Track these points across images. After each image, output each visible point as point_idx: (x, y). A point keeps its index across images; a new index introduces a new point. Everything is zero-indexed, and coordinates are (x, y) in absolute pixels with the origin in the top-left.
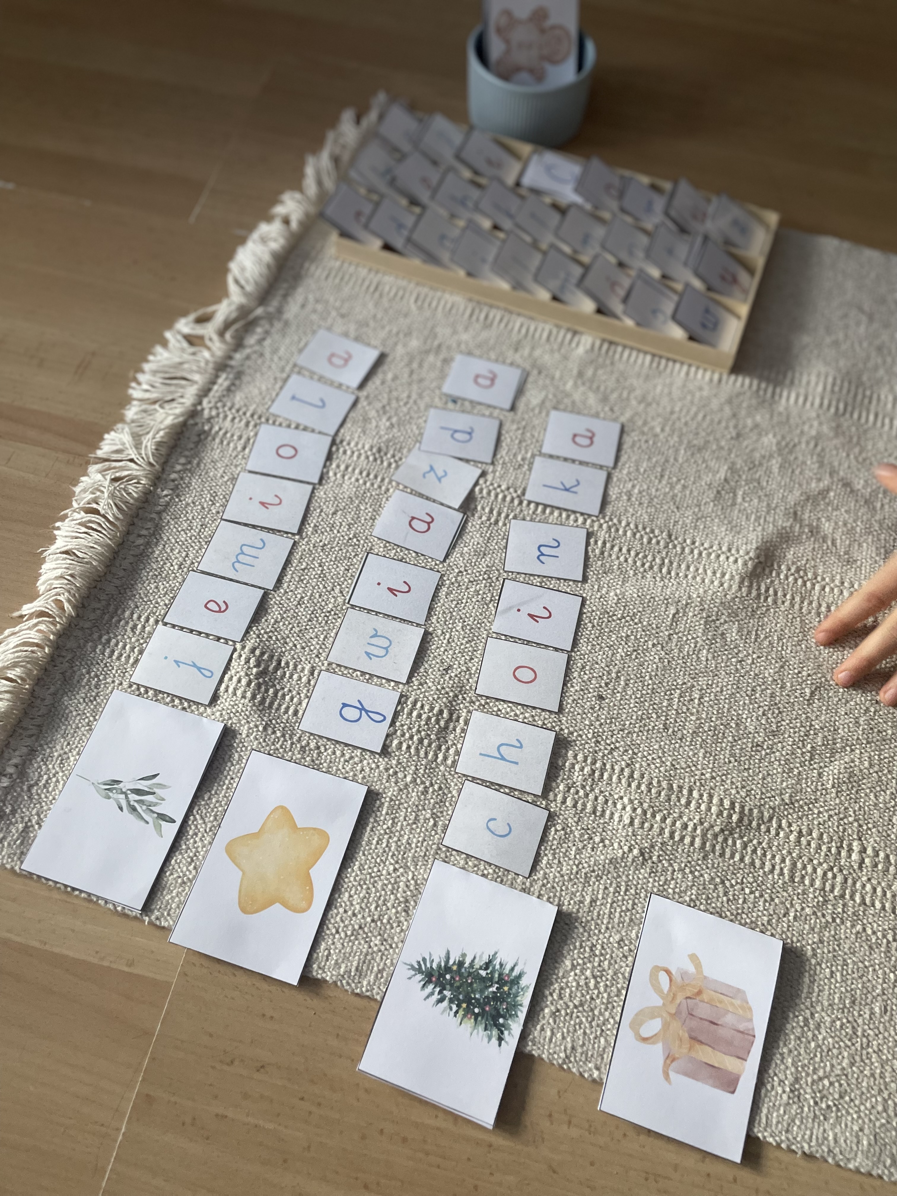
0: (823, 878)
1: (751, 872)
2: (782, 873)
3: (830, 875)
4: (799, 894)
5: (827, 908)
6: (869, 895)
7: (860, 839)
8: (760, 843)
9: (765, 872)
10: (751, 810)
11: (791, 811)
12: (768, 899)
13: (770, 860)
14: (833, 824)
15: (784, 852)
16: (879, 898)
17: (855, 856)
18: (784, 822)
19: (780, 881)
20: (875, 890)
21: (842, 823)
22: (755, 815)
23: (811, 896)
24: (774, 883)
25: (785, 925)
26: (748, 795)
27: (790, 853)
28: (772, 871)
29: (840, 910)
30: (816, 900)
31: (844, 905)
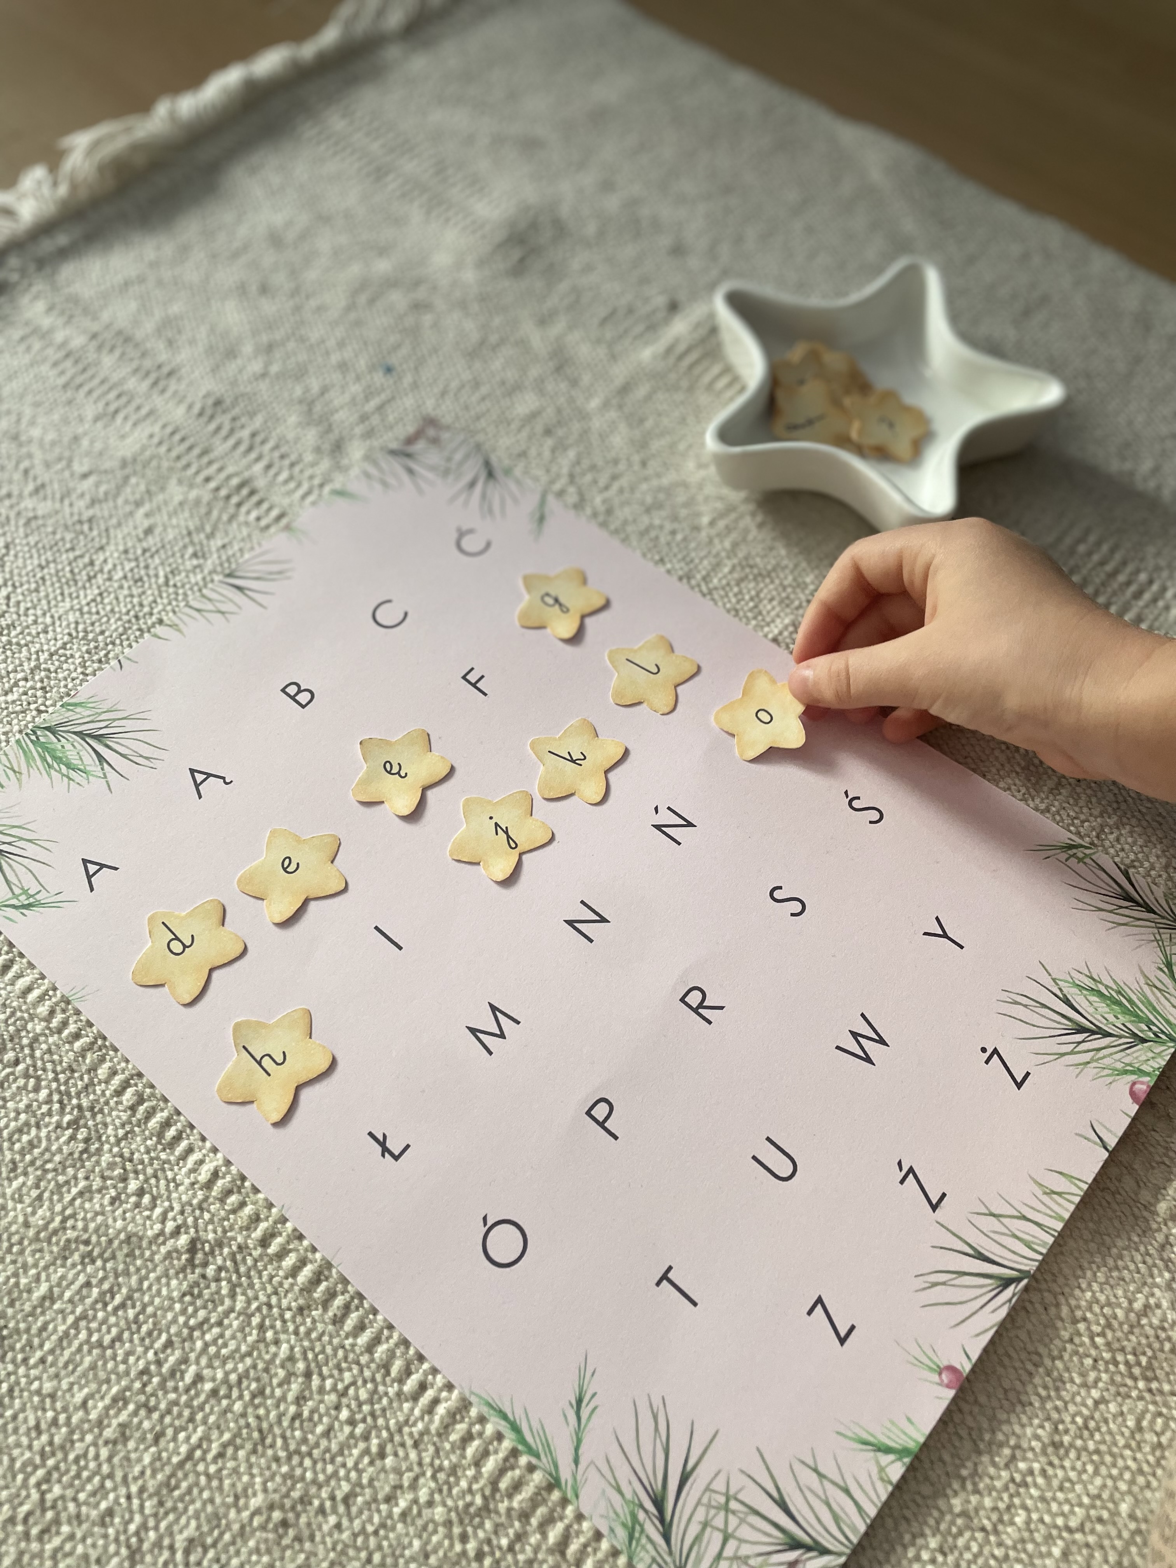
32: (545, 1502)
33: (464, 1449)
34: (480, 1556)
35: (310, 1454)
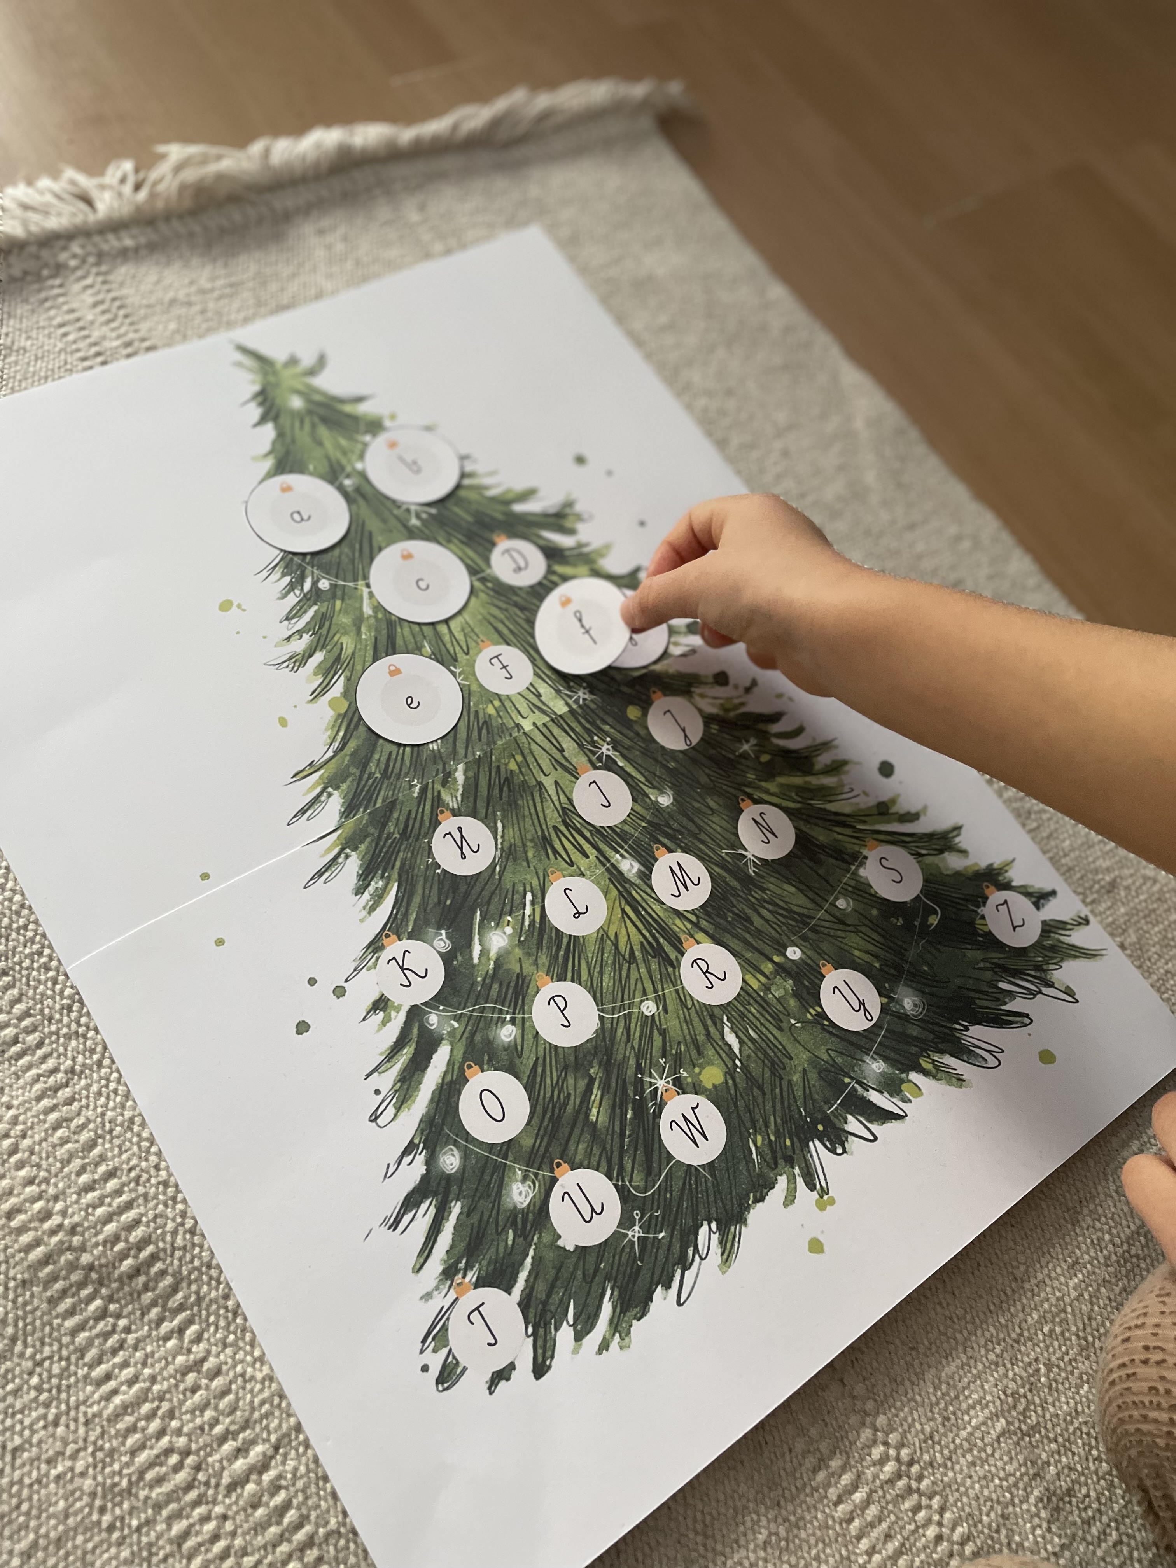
4: (101, 1448)
29: (135, 1523)
32: (179, 1499)
33: (125, 1437)
34: (111, 1528)
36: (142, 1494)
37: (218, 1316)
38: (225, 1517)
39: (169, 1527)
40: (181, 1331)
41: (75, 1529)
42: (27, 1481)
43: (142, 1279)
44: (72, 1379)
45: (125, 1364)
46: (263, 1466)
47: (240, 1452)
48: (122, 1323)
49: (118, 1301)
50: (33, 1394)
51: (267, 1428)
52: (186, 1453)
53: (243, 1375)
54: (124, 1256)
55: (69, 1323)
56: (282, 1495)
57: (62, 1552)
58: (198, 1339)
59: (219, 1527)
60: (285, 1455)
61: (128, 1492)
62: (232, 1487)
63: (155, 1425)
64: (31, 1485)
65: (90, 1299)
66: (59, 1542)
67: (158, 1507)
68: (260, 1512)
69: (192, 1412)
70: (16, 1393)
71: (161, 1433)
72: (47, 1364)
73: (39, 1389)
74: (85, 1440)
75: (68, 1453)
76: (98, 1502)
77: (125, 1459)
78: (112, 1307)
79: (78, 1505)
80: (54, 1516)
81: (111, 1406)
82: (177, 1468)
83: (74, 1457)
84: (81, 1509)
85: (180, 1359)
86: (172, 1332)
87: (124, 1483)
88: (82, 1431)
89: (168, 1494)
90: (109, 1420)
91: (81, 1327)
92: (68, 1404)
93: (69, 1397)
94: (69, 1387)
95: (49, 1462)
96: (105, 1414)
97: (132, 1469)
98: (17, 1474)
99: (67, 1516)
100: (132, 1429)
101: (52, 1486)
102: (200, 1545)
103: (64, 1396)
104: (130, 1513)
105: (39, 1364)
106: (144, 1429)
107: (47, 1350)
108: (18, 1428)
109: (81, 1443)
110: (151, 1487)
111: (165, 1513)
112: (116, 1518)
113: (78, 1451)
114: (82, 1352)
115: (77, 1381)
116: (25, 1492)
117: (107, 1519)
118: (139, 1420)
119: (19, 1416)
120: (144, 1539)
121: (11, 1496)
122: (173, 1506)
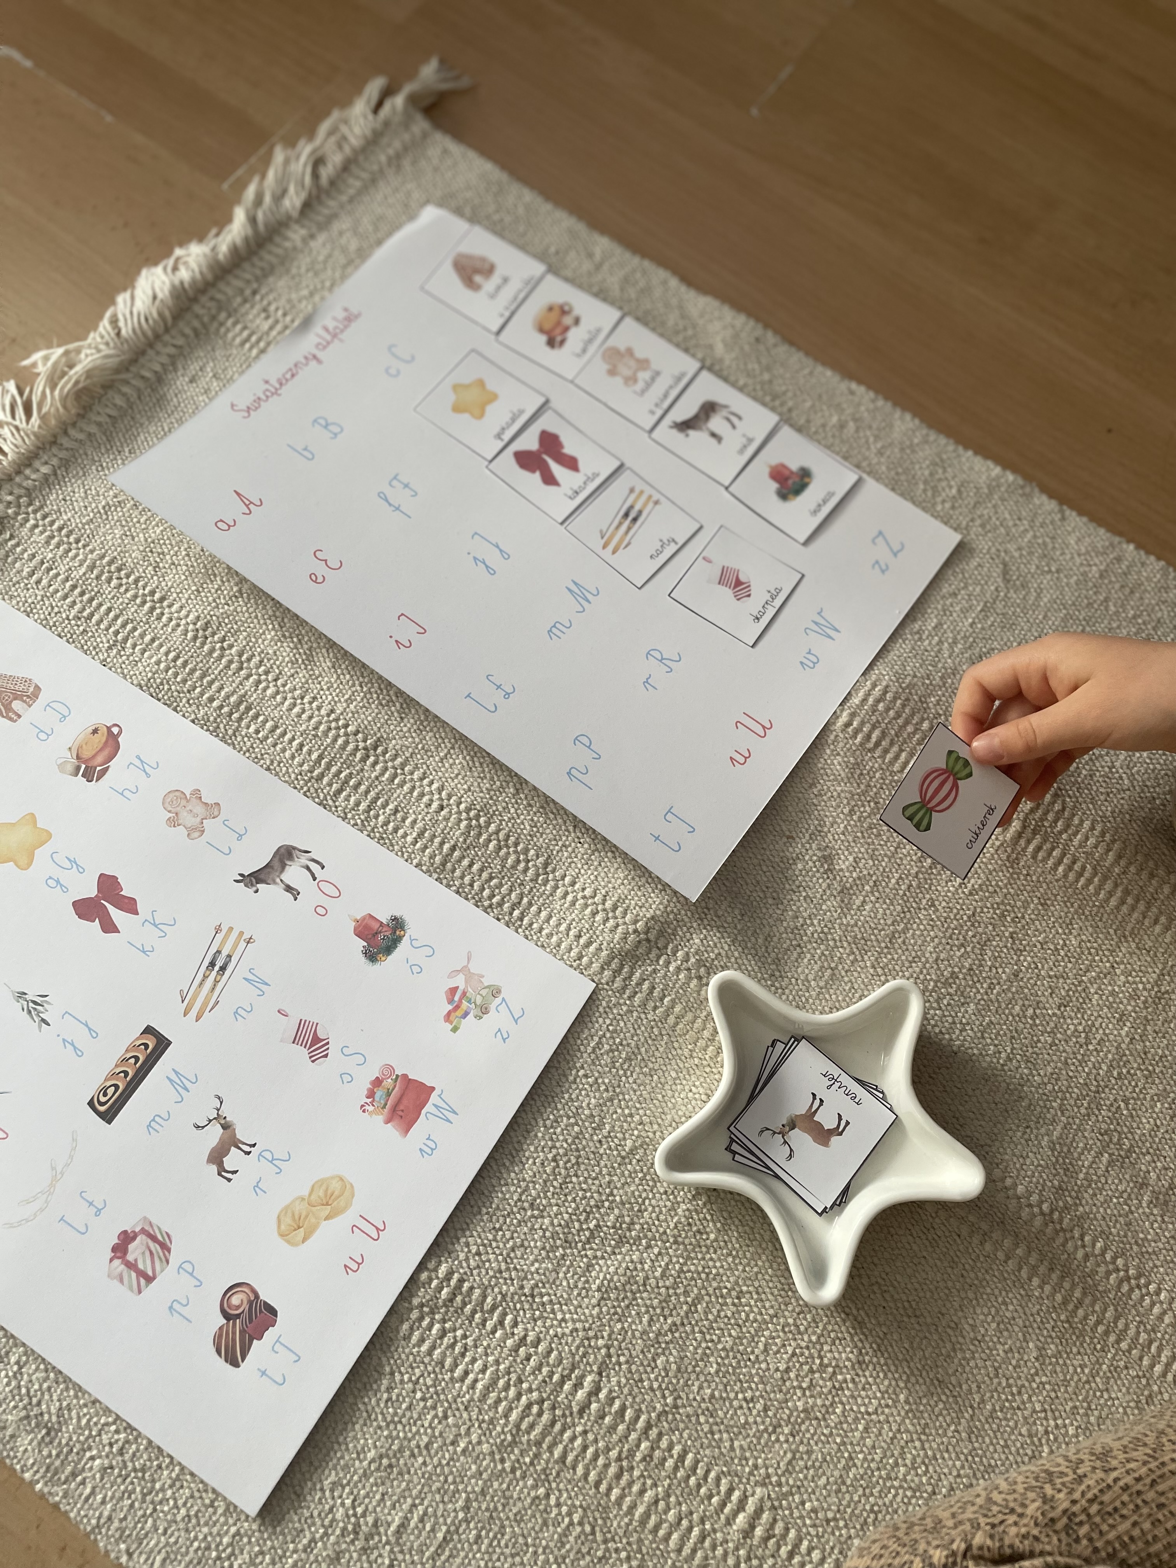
0: (523, 1411)
1: (434, 1372)
2: (473, 1386)
3: (535, 1409)
4: (483, 1421)
5: (512, 1452)
6: (575, 1453)
7: (600, 1374)
8: (465, 1337)
9: (452, 1379)
10: (472, 1288)
11: (527, 1306)
12: (440, 1414)
13: (467, 1364)
14: (574, 1340)
15: (491, 1359)
16: (586, 1461)
17: (581, 1394)
18: (509, 1318)
19: (467, 1396)
20: (585, 1448)
21: (586, 1343)
22: (474, 1297)
23: (499, 1429)
24: (459, 1395)
25: (447, 1456)
26: (478, 1267)
27: (497, 1362)
28: (462, 1380)
29: (527, 1460)
30: (502, 1437)
31: (537, 1456)
32: (550, 1433)
33: (496, 1408)
34: (513, 1470)
35: (400, 1422)
36: (525, 1439)
37: (521, 1302)
38: (585, 1432)
39: (551, 1453)
40: (501, 1323)
41: (490, 1480)
42: (444, 1462)
43: (459, 1298)
44: (443, 1384)
45: (474, 1360)
46: (596, 1390)
47: (578, 1385)
48: (459, 1333)
49: (450, 1320)
50: (422, 1404)
51: (588, 1363)
52: (541, 1402)
53: (556, 1336)
54: (440, 1289)
55: (424, 1348)
56: (617, 1404)
57: (488, 1498)
58: (515, 1324)
59: (584, 1440)
60: (608, 1376)
61: (514, 1443)
62: (581, 1412)
63: (512, 1392)
64: (448, 1464)
65: (430, 1327)
66: (483, 1493)
67: (539, 1444)
68: (607, 1419)
69: (533, 1373)
70: (409, 1408)
71: (519, 1396)
72: (421, 1380)
73: (423, 1399)
74: (470, 1420)
75: (463, 1433)
76: (497, 1457)
77: (502, 1422)
78: (447, 1325)
79: (484, 1463)
80: (473, 1477)
81: (477, 1391)
82: (540, 1414)
83: (468, 1433)
84: (488, 1465)
85: (509, 1342)
86: (495, 1326)
87: (509, 1438)
88: (465, 1415)
89: (541, 1433)
90: (480, 1401)
91: (433, 1348)
92: (447, 1401)
93: (446, 1396)
94: (443, 1389)
95: (453, 1443)
96: (476, 1397)
97: (510, 1427)
98: (435, 1460)
99: (481, 1474)
100: (498, 1401)
101: (462, 1458)
102: (577, 1457)
103: (442, 1397)
104: (522, 1455)
105: (417, 1382)
106: (506, 1398)
107: (417, 1371)
108: (422, 1430)
109: (468, 1423)
110: (529, 1433)
111: (545, 1446)
112: (513, 1462)
113: (469, 1429)
114: (441, 1363)
115: (447, 1383)
116: (446, 1469)
117: (507, 1465)
118: (500, 1392)
119: (419, 1422)
120: (538, 1468)
121: (439, 1476)
122: (548, 1439)
